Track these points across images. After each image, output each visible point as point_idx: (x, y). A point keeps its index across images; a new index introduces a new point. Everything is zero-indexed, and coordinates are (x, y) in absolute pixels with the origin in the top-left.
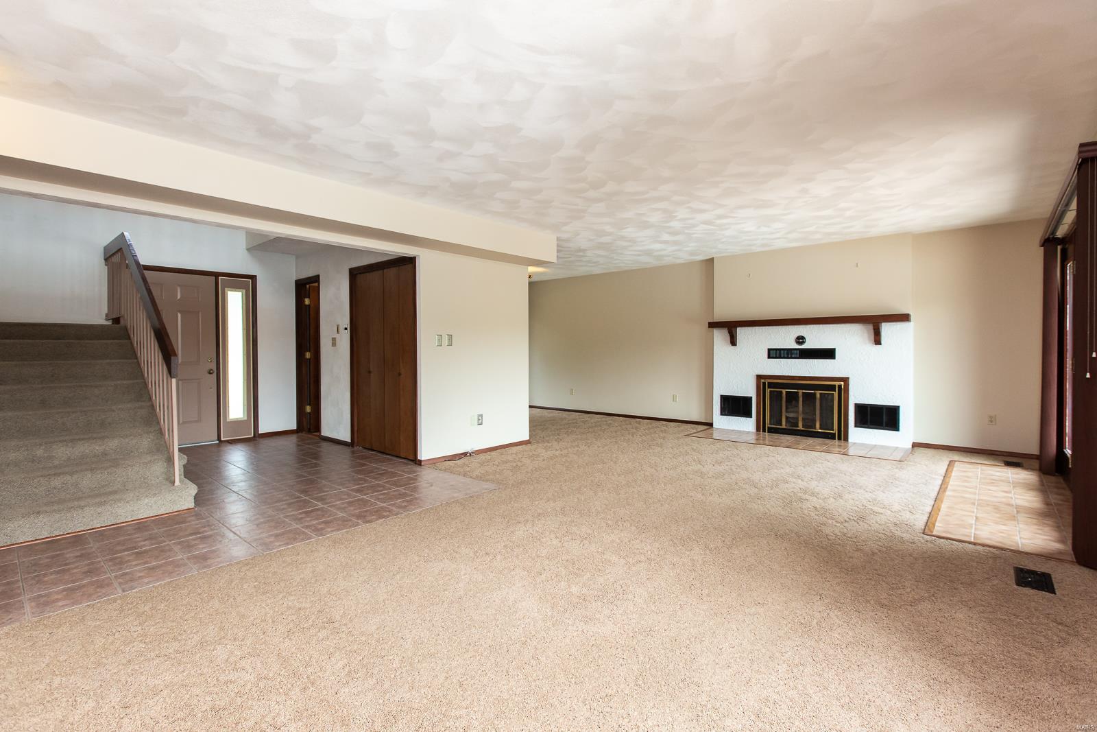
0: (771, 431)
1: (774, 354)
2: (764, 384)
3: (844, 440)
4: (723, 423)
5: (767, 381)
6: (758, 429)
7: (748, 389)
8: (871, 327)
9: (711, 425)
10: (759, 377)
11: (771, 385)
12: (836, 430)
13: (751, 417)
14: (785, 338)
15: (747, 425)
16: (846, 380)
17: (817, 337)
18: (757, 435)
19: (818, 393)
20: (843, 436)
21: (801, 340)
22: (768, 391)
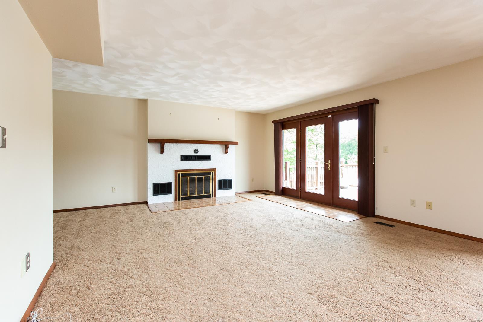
0: (183, 199)
1: (184, 158)
2: (179, 174)
3: (214, 197)
4: (154, 200)
5: (180, 173)
6: (176, 200)
7: (170, 178)
8: (224, 146)
9: (146, 203)
10: (176, 171)
11: (182, 175)
12: (211, 193)
13: (172, 194)
14: (189, 150)
15: (169, 198)
16: (215, 170)
17: (203, 150)
18: (176, 203)
19: (204, 177)
20: (214, 195)
21: (196, 151)
22: (181, 178)
